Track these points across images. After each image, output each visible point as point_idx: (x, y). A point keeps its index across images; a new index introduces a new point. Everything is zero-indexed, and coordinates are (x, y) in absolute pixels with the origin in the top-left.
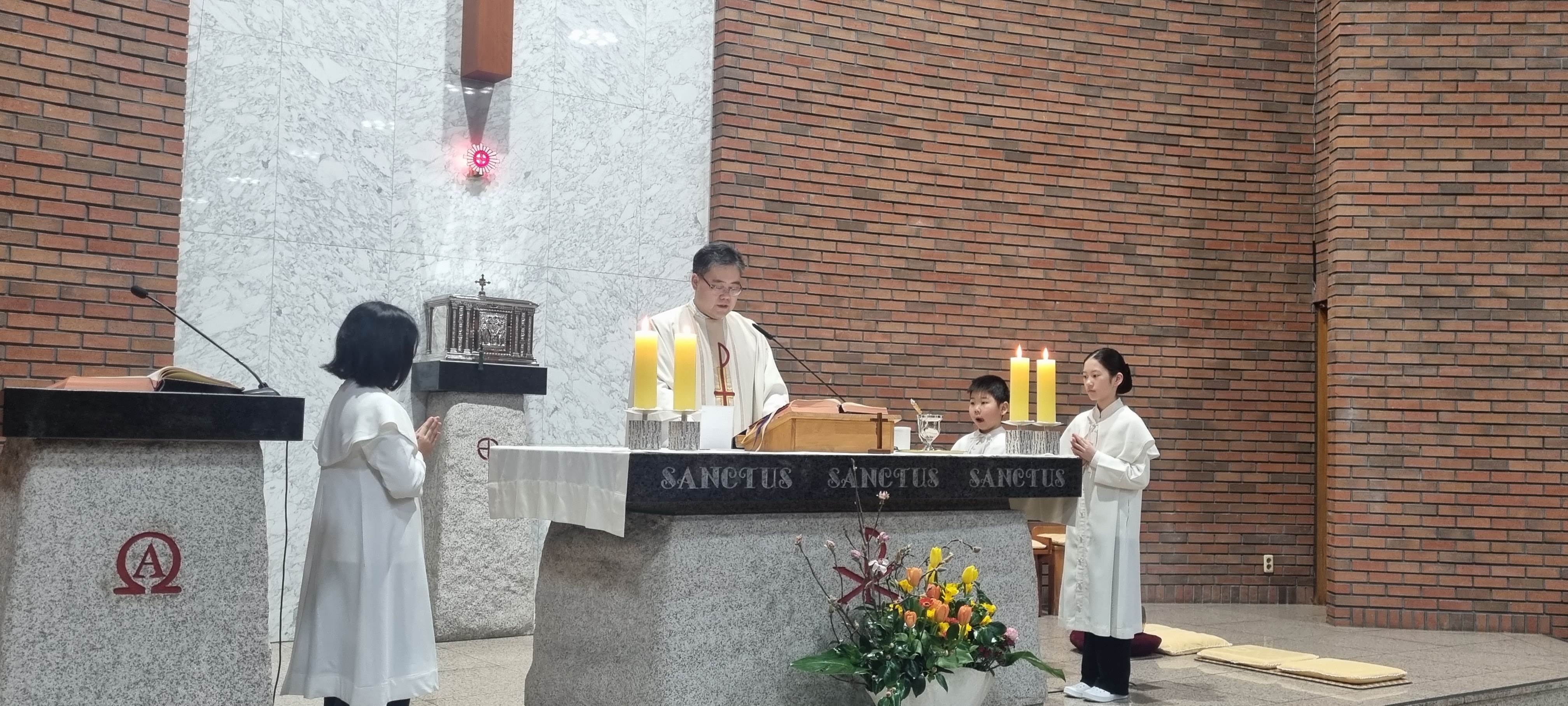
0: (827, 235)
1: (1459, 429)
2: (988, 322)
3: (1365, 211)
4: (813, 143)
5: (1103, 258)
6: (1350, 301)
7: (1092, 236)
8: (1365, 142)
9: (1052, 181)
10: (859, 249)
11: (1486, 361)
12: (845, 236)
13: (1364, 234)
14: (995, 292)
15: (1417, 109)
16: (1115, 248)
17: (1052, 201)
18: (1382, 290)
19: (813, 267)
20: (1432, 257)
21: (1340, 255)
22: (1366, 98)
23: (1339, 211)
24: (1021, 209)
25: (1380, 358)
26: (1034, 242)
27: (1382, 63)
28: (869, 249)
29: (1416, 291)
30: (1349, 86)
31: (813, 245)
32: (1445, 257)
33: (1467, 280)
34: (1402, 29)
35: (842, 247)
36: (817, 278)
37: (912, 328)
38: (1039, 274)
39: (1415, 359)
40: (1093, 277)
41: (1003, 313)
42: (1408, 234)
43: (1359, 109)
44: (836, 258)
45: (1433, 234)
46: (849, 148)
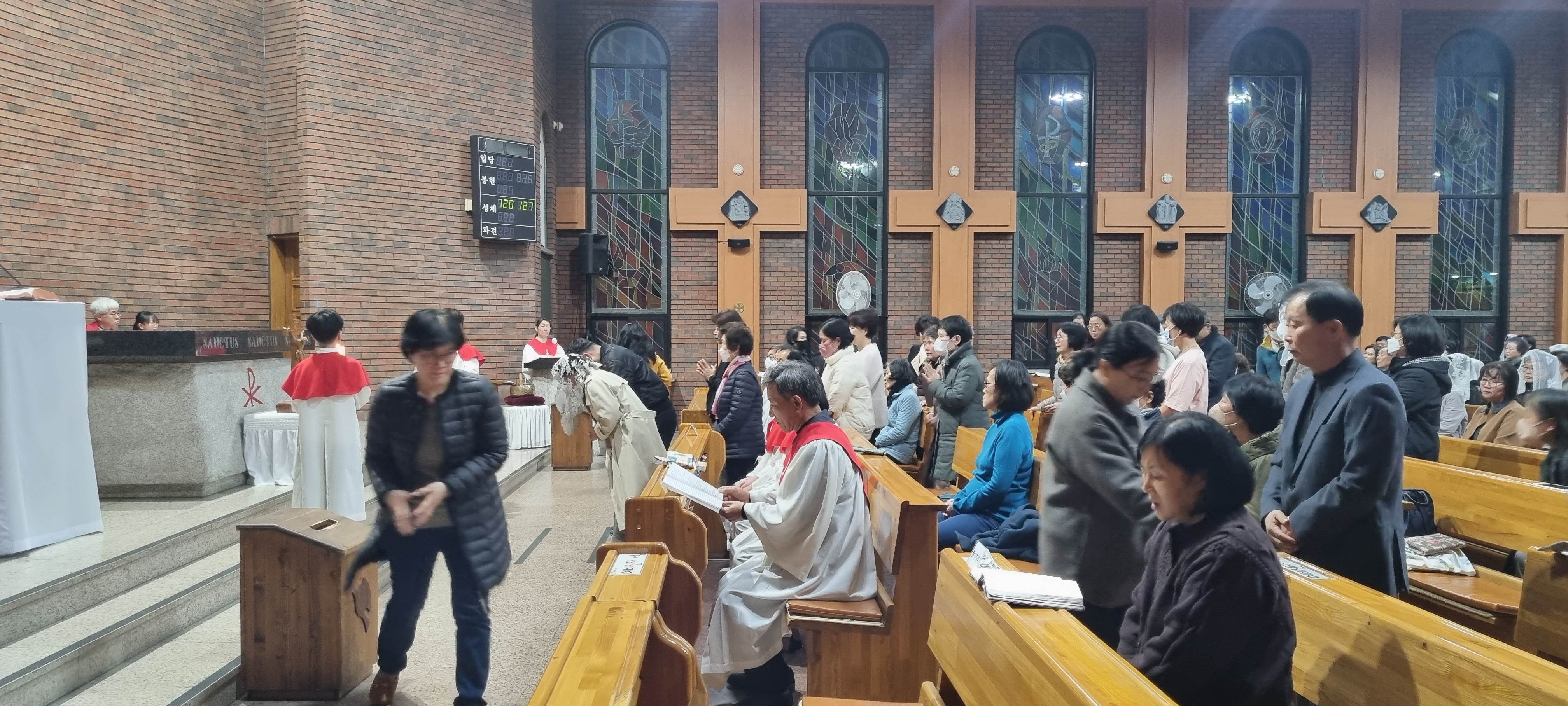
1: (371, 312)
2: (74, 240)
3: (322, 187)
5: (145, 199)
6: (316, 239)
7: (137, 184)
8: (322, 147)
9: (111, 144)
11: (383, 275)
13: (323, 200)
14: (78, 219)
15: (347, 131)
16: (152, 193)
17: (111, 158)
18: (332, 233)
20: (356, 216)
21: (310, 212)
22: (322, 121)
23: (309, 185)
24: (92, 162)
25: (332, 272)
26: (101, 185)
27: (330, 101)
29: (349, 235)
30: (312, 112)
32: (364, 217)
33: (374, 230)
34: (340, 84)
37: (26, 243)
38: (106, 208)
39: (349, 273)
40: (139, 212)
41: (84, 234)
42: (345, 202)
43: (318, 127)
45: (357, 203)
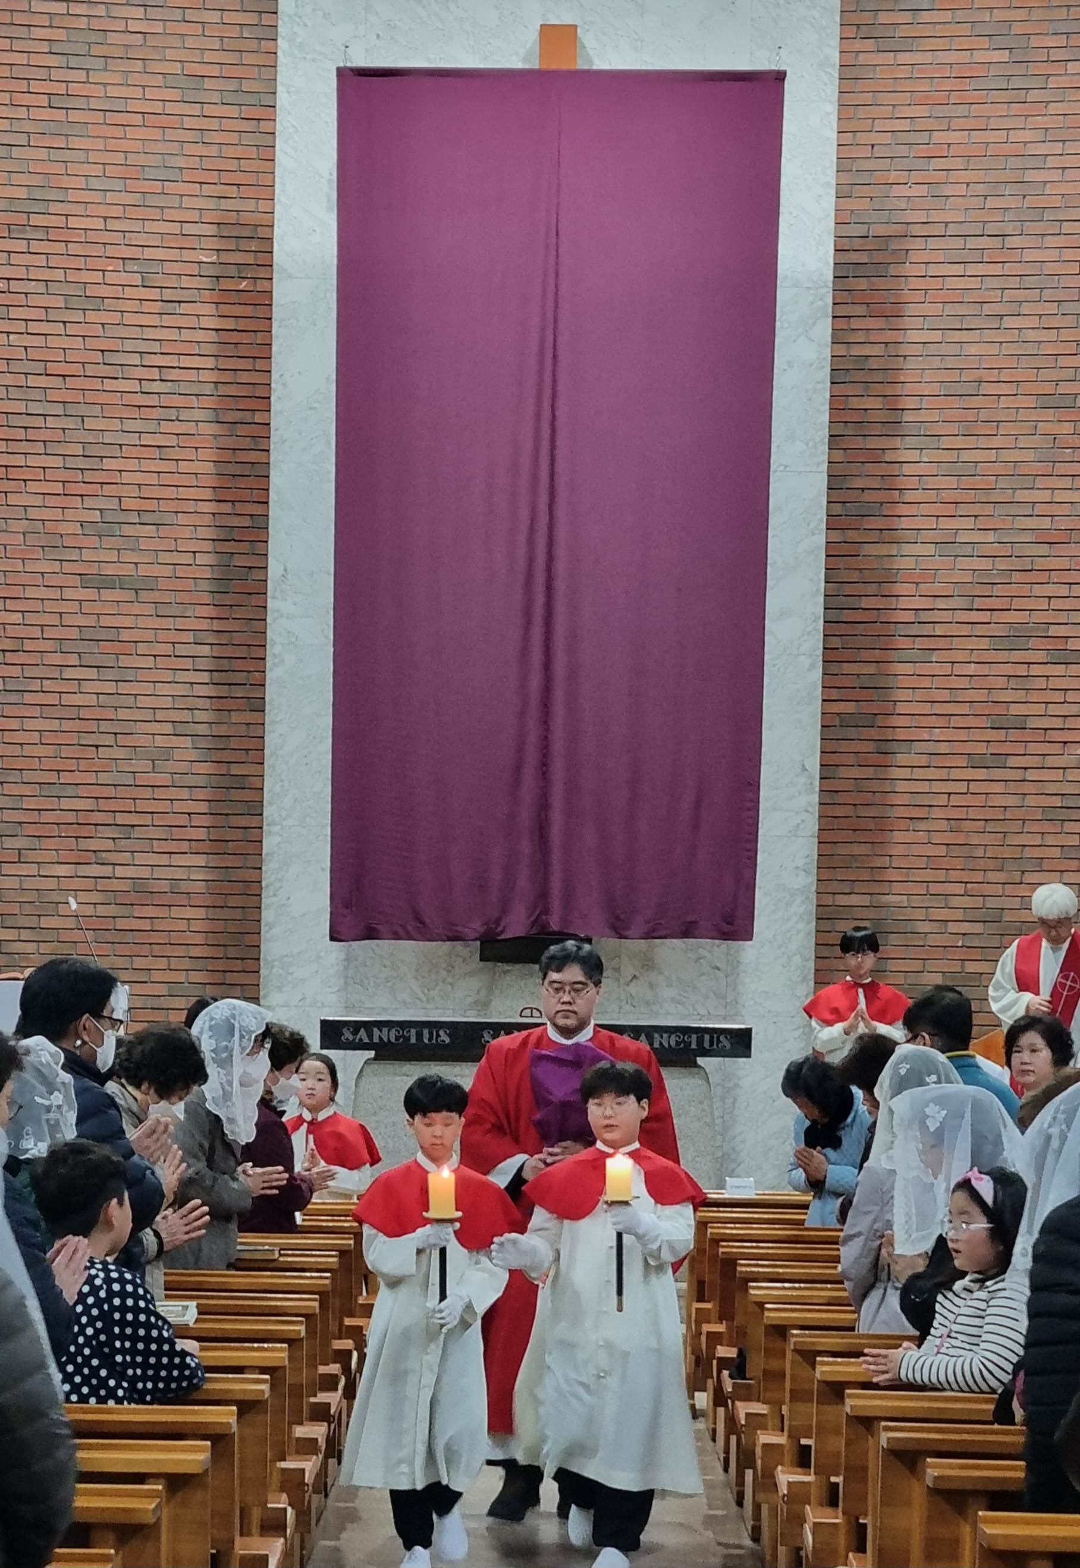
0: (955, 774)
4: (936, 669)
10: (998, 788)
12: (981, 774)
19: (936, 813)
28: (1012, 787)
31: (937, 787)
35: (974, 787)
36: (944, 825)
44: (969, 800)
46: (984, 670)
